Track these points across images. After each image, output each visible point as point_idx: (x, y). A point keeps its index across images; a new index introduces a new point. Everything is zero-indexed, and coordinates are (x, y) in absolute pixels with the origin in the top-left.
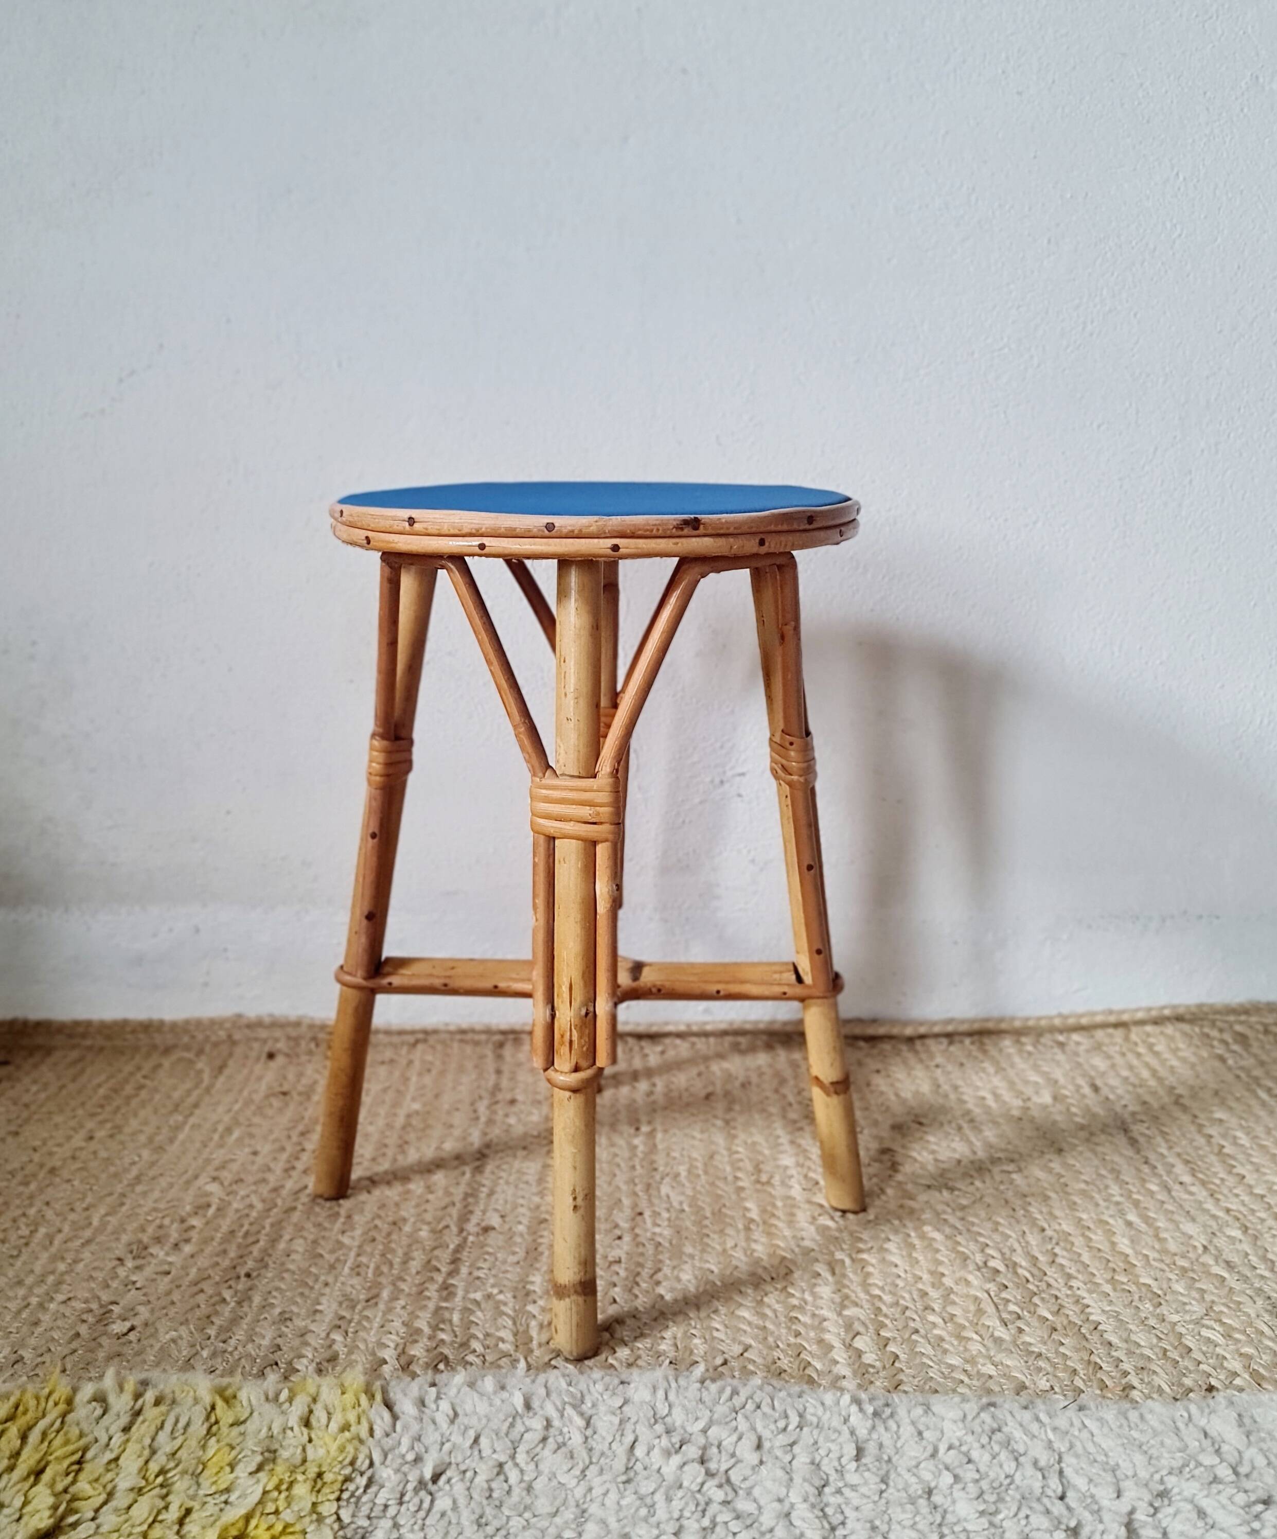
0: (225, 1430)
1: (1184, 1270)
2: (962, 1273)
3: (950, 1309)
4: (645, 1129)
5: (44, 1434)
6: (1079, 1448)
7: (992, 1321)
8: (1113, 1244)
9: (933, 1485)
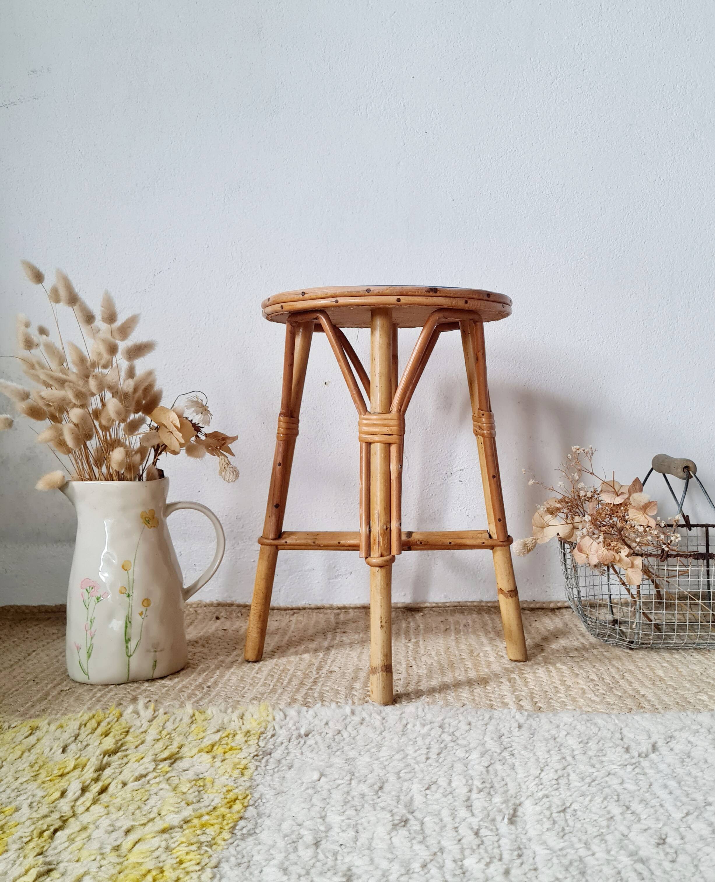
0: (200, 722)
1: (690, 681)
2: (576, 680)
3: (569, 692)
4: (413, 640)
5: (109, 723)
6: (630, 725)
7: (590, 695)
8: (654, 673)
9: (556, 736)
